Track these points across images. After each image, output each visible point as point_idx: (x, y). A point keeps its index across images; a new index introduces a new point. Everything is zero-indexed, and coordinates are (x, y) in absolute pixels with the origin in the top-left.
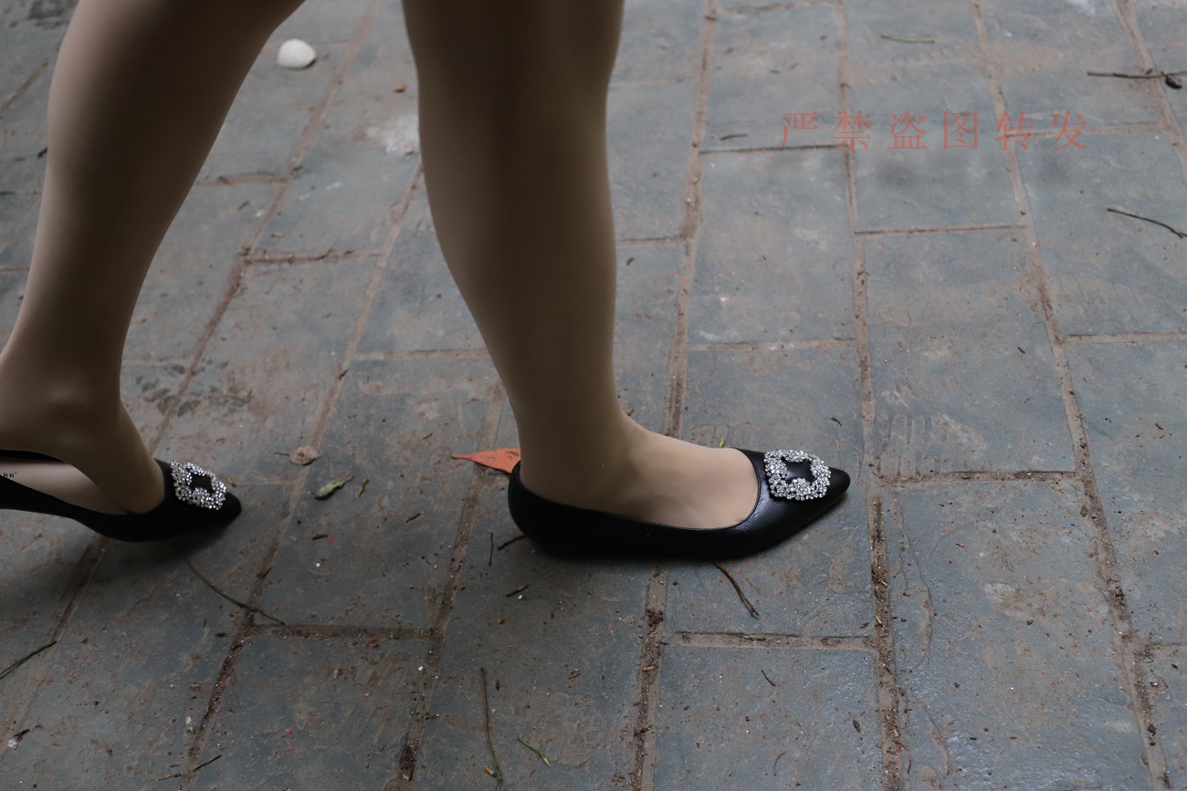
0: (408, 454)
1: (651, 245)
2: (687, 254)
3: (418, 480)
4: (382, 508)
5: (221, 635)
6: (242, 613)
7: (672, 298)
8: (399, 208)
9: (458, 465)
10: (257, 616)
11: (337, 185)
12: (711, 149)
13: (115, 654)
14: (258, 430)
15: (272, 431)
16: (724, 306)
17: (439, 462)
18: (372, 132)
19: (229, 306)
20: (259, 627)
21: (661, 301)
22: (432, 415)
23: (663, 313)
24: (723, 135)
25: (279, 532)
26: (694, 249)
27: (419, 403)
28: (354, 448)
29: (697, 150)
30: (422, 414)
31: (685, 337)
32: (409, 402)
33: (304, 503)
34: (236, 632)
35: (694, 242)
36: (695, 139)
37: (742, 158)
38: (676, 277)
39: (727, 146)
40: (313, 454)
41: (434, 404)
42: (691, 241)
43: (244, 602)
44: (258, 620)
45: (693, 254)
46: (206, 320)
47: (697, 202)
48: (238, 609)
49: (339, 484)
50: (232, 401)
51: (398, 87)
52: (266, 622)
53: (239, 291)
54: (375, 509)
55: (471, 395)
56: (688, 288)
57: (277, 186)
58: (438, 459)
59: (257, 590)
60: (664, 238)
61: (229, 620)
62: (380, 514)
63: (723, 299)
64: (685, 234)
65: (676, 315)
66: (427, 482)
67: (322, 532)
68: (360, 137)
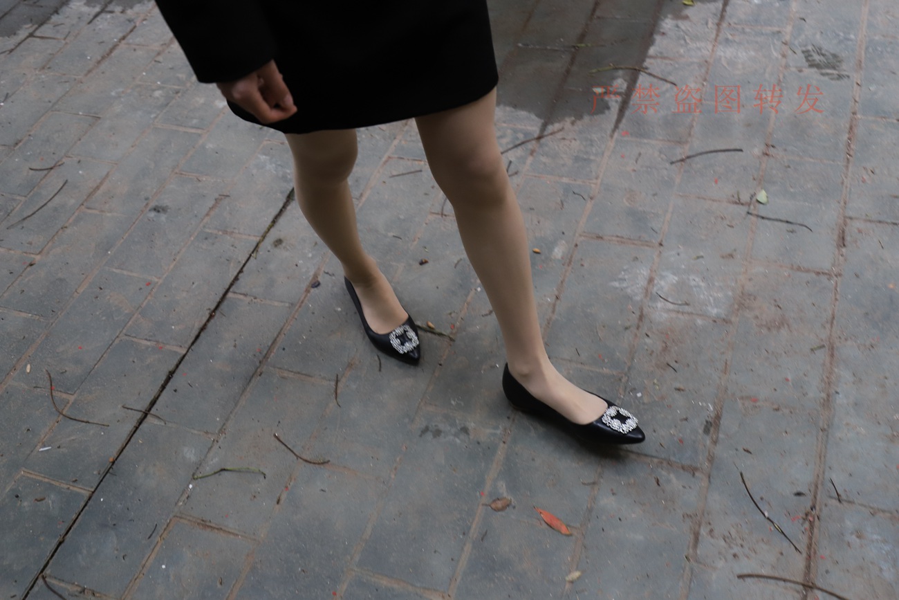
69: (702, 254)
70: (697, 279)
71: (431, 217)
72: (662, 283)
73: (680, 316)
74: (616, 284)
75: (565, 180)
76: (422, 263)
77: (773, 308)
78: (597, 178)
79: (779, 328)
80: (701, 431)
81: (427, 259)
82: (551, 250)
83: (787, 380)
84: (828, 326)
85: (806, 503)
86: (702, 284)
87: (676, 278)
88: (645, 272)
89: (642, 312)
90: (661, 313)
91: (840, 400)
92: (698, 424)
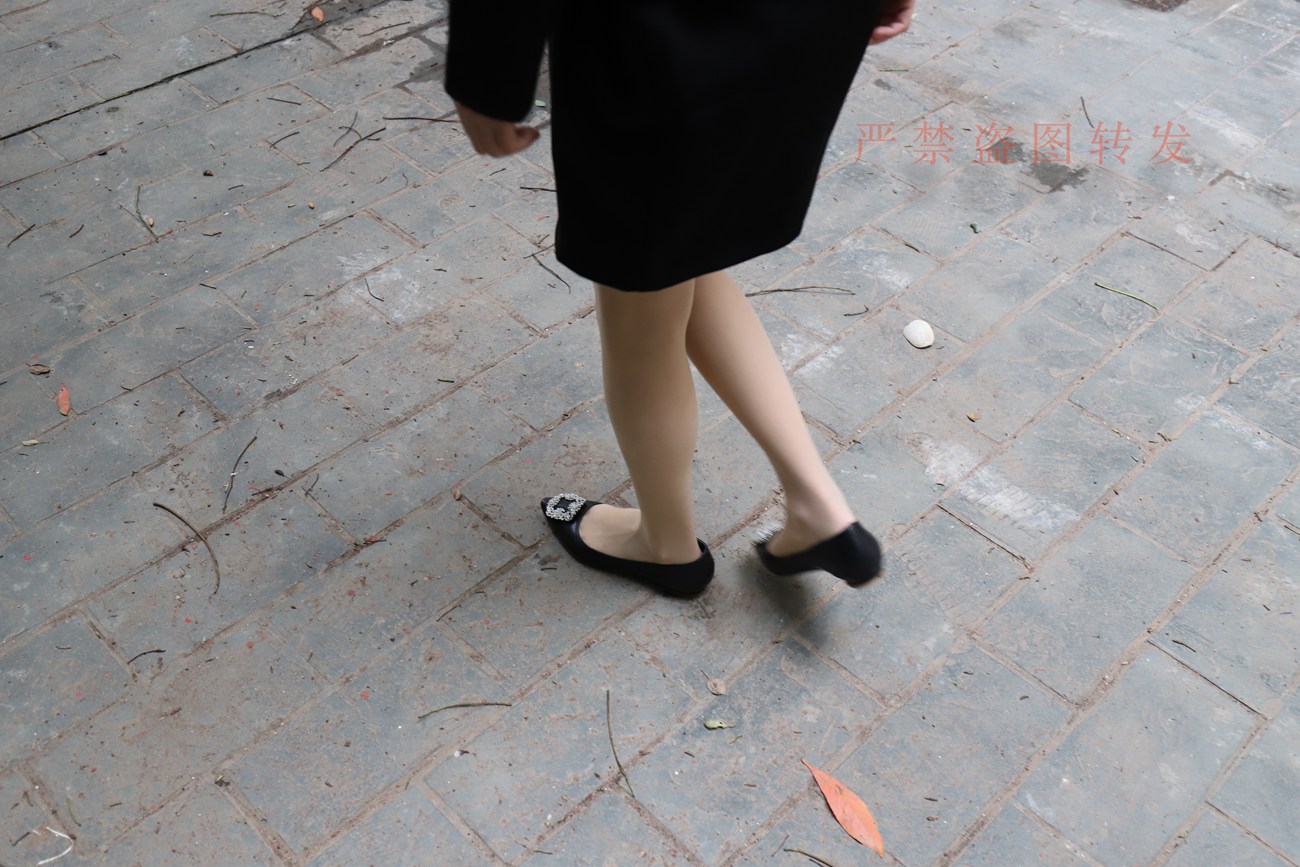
0: (778, 735)
1: (1050, 695)
2: (1069, 723)
3: (771, 760)
4: (737, 763)
5: (597, 776)
6: (617, 769)
7: (1031, 750)
8: (901, 529)
9: (802, 770)
10: (623, 779)
11: (873, 476)
12: (1160, 644)
13: (536, 740)
14: (701, 645)
15: (709, 651)
16: (1061, 786)
17: (792, 757)
18: (927, 444)
19: (743, 530)
20: (620, 787)
21: (1021, 747)
22: (811, 718)
23: (1015, 758)
24: (1176, 639)
25: (669, 730)
26: (1078, 722)
27: (809, 703)
28: (749, 704)
29: (1148, 637)
30: (805, 713)
31: (1015, 789)
32: (804, 697)
33: (695, 722)
34: (606, 780)
35: (1082, 715)
36: (1154, 625)
37: (1176, 669)
38: (1047, 736)
39: (1173, 650)
40: (722, 690)
41: (818, 711)
42: (1080, 712)
43: (622, 764)
44: (622, 782)
45: (1074, 725)
46: (722, 532)
47: (1111, 683)
48: (616, 766)
49: (724, 725)
50: (700, 609)
51: (972, 417)
52: (626, 788)
53: (755, 522)
54: (733, 760)
55: (845, 723)
56: (1048, 751)
57: (834, 447)
58: (793, 754)
59: (634, 762)
60: (1064, 697)
61: (608, 770)
62: (733, 766)
63: (1065, 780)
64: (1082, 704)
65: (1022, 767)
66: (775, 766)
67: (692, 751)
68: (916, 443)
69: (448, 269)
70: (417, 286)
71: (261, 144)
72: (383, 275)
73: (365, 307)
74: (343, 259)
75: (412, 163)
76: (205, 174)
77: (451, 336)
78: (440, 173)
79: (436, 352)
80: (264, 395)
81: (213, 172)
82: (325, 210)
83: (387, 392)
84: (479, 369)
85: (278, 481)
86: (416, 291)
87: (400, 277)
88: (379, 261)
89: (337, 290)
90: (351, 298)
91: (411, 426)
92: (269, 388)
